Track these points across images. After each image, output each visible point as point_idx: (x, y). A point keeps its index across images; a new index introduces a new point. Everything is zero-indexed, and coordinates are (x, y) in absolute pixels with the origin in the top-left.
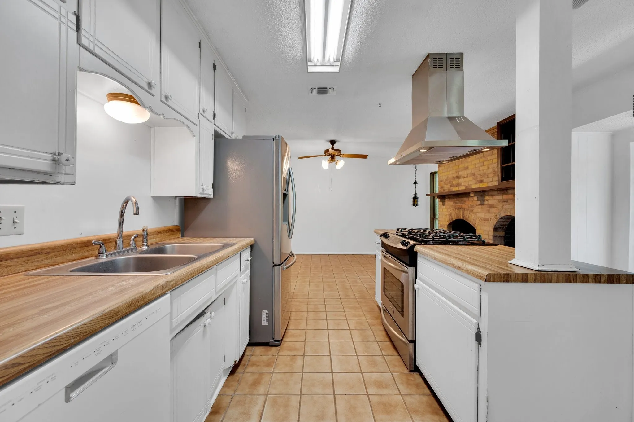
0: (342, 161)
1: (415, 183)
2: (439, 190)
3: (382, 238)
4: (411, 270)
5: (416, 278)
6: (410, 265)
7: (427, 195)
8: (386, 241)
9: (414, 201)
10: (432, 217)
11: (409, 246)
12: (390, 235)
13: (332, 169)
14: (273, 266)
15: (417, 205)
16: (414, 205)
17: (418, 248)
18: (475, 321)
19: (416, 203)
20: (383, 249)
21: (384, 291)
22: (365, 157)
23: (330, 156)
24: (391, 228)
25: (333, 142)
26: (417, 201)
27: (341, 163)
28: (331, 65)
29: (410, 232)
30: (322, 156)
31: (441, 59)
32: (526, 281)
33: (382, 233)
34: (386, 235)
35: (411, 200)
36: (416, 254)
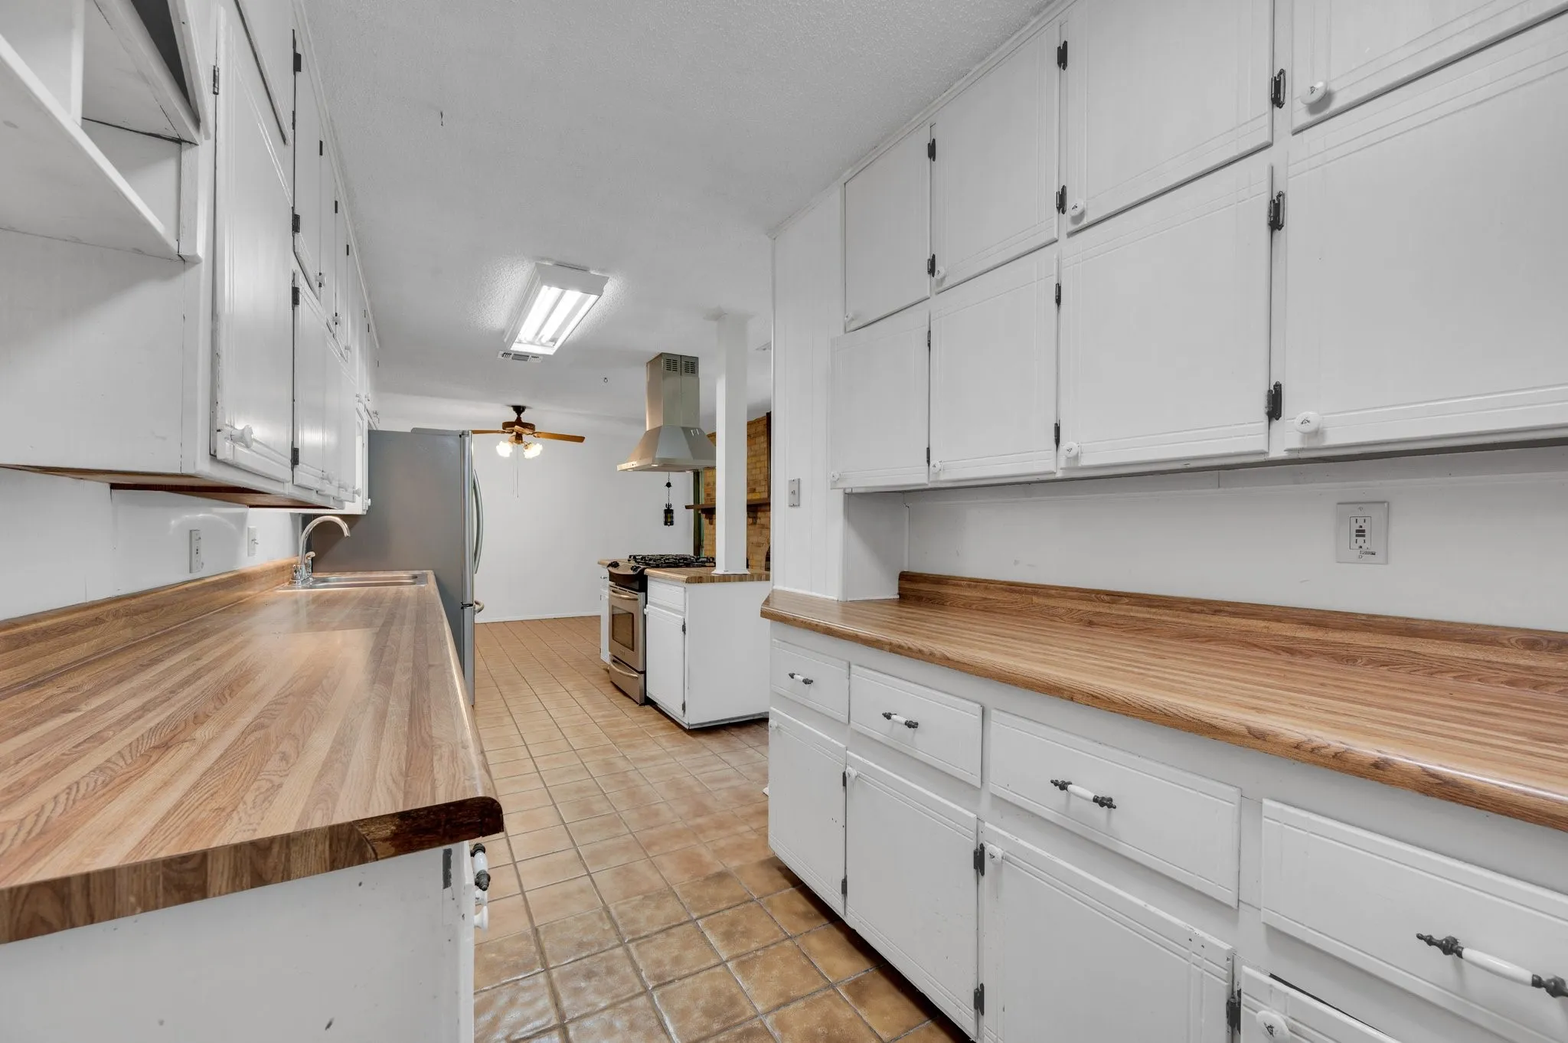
0: (538, 444)
1: (669, 485)
2: (705, 499)
3: (611, 569)
4: (642, 595)
5: (646, 603)
6: (640, 591)
7: (687, 507)
8: (614, 571)
9: (666, 517)
10: (697, 543)
11: (639, 570)
12: (620, 564)
13: (517, 457)
14: (462, 608)
15: (672, 523)
16: (666, 524)
17: (648, 571)
18: (682, 617)
19: (669, 520)
20: (612, 583)
21: (613, 636)
22: (581, 439)
23: (514, 433)
24: (622, 556)
25: (519, 410)
26: (672, 517)
27: (534, 449)
28: (542, 345)
29: (643, 558)
30: (497, 432)
31: (675, 362)
32: (714, 582)
33: (609, 563)
34: (615, 565)
35: (663, 515)
36: (646, 577)
